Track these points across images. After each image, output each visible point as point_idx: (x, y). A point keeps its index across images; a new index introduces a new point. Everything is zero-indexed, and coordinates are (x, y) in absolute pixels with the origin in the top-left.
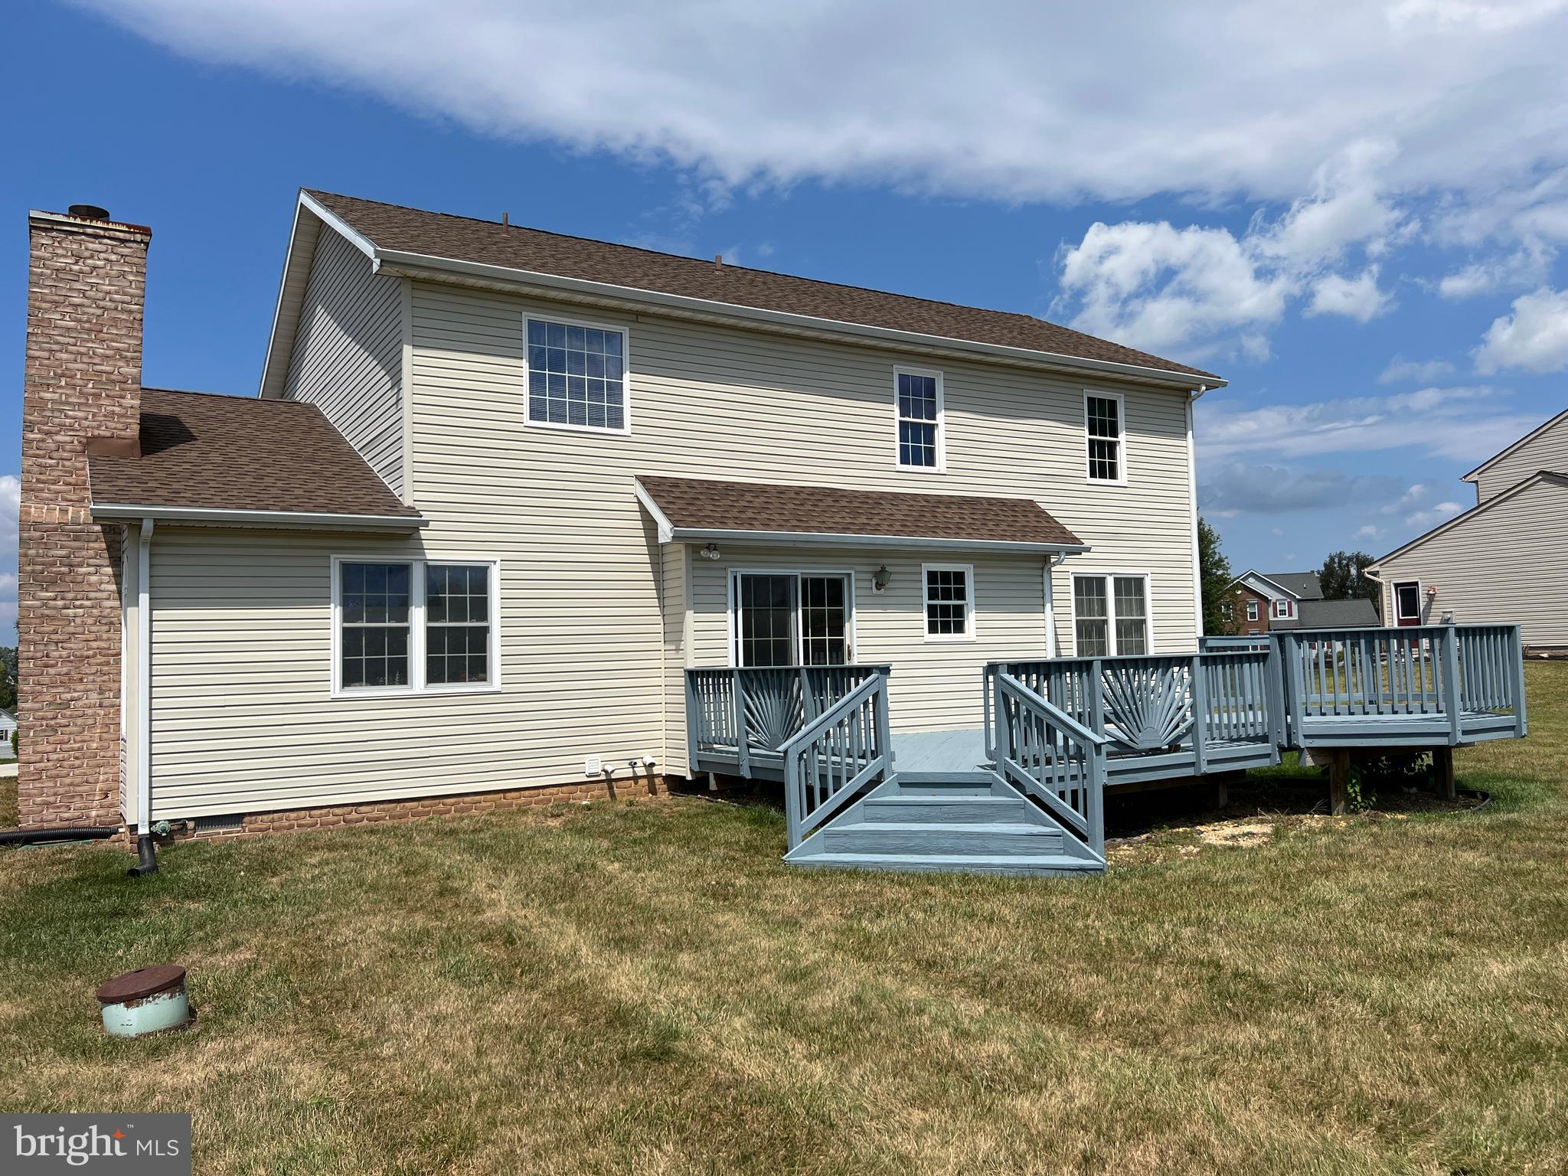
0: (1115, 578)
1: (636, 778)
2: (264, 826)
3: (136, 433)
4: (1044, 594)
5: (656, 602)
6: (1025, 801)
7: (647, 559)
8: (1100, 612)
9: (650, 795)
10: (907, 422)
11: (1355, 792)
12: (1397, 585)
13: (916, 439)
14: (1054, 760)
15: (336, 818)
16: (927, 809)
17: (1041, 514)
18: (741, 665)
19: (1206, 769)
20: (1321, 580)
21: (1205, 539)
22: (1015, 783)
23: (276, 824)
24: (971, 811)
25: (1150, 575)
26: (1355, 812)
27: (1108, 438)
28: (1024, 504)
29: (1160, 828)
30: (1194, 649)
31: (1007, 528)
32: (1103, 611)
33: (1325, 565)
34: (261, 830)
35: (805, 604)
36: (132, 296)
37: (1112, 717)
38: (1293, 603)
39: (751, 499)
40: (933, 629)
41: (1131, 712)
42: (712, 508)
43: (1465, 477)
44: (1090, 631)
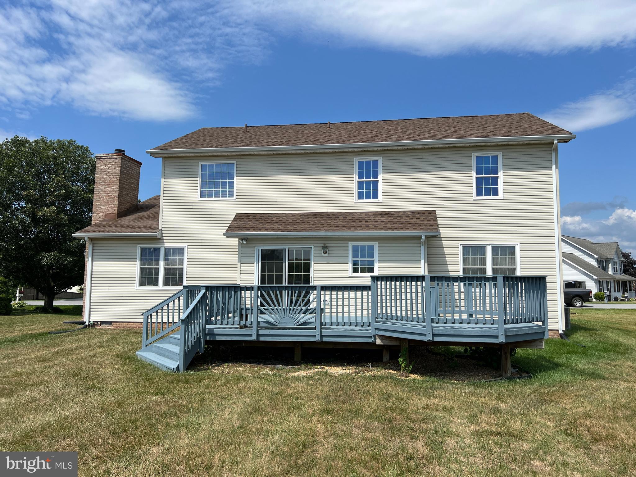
0: (491, 247)
2: (117, 326)
3: (117, 212)
4: (421, 255)
10: (363, 181)
11: (401, 361)
13: (368, 188)
15: (136, 326)
18: (260, 284)
19: (318, 339)
23: (120, 326)
25: (519, 244)
27: (491, 176)
28: (426, 212)
31: (397, 225)
32: (484, 263)
34: (116, 327)
35: (290, 260)
36: (117, 173)
40: (355, 270)
41: (277, 309)
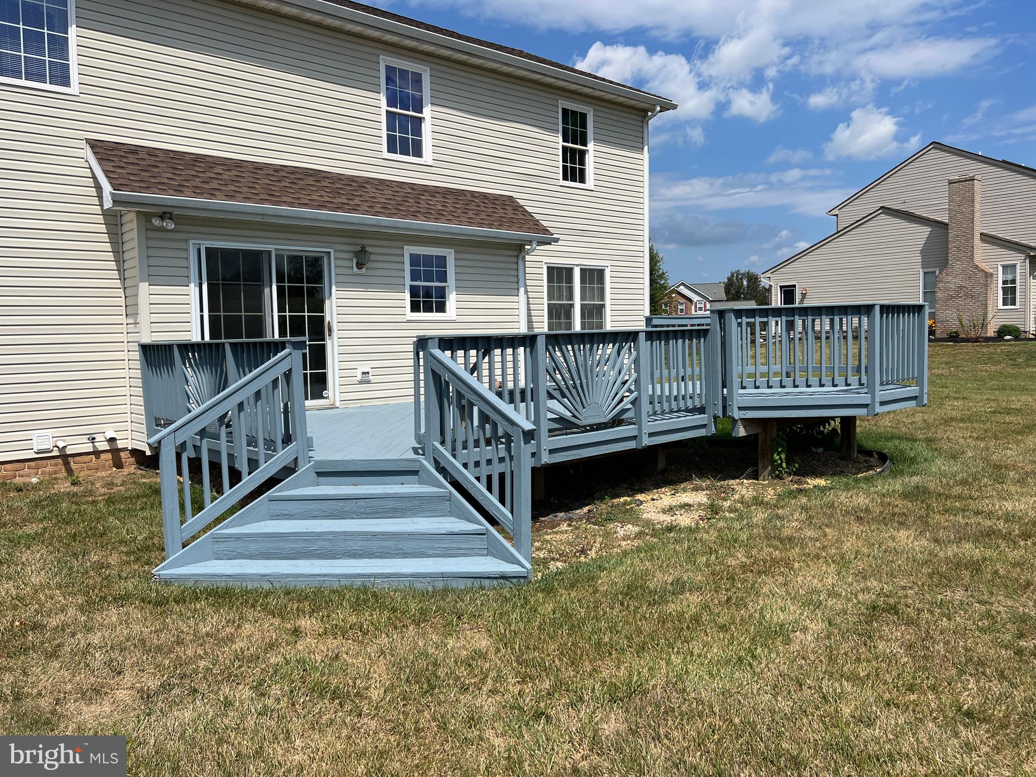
0: (581, 269)
1: (97, 453)
4: (518, 280)
5: (115, 274)
6: (450, 493)
7: (103, 228)
8: (568, 297)
9: (114, 469)
10: (395, 113)
11: (781, 459)
12: (781, 287)
13: (404, 130)
14: (482, 442)
16: (341, 503)
17: (518, 208)
18: (207, 338)
19: (647, 441)
20: (725, 288)
21: (654, 260)
22: (442, 470)
24: (391, 504)
25: (609, 267)
26: (779, 478)
27: (579, 147)
28: (504, 198)
29: (602, 499)
30: (641, 326)
31: (486, 218)
32: (571, 297)
33: (728, 278)
35: (280, 279)
37: (556, 394)
38: (707, 303)
39: (221, 172)
40: (415, 307)
41: (575, 387)
42: (171, 176)
43: (829, 212)
44: (560, 313)
